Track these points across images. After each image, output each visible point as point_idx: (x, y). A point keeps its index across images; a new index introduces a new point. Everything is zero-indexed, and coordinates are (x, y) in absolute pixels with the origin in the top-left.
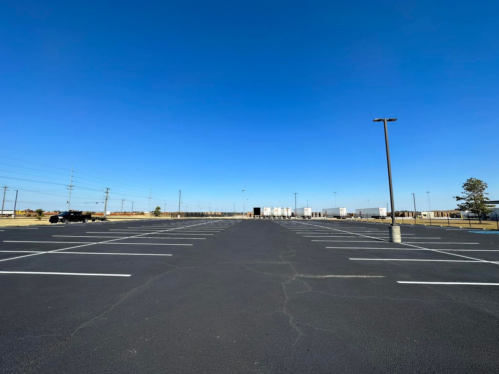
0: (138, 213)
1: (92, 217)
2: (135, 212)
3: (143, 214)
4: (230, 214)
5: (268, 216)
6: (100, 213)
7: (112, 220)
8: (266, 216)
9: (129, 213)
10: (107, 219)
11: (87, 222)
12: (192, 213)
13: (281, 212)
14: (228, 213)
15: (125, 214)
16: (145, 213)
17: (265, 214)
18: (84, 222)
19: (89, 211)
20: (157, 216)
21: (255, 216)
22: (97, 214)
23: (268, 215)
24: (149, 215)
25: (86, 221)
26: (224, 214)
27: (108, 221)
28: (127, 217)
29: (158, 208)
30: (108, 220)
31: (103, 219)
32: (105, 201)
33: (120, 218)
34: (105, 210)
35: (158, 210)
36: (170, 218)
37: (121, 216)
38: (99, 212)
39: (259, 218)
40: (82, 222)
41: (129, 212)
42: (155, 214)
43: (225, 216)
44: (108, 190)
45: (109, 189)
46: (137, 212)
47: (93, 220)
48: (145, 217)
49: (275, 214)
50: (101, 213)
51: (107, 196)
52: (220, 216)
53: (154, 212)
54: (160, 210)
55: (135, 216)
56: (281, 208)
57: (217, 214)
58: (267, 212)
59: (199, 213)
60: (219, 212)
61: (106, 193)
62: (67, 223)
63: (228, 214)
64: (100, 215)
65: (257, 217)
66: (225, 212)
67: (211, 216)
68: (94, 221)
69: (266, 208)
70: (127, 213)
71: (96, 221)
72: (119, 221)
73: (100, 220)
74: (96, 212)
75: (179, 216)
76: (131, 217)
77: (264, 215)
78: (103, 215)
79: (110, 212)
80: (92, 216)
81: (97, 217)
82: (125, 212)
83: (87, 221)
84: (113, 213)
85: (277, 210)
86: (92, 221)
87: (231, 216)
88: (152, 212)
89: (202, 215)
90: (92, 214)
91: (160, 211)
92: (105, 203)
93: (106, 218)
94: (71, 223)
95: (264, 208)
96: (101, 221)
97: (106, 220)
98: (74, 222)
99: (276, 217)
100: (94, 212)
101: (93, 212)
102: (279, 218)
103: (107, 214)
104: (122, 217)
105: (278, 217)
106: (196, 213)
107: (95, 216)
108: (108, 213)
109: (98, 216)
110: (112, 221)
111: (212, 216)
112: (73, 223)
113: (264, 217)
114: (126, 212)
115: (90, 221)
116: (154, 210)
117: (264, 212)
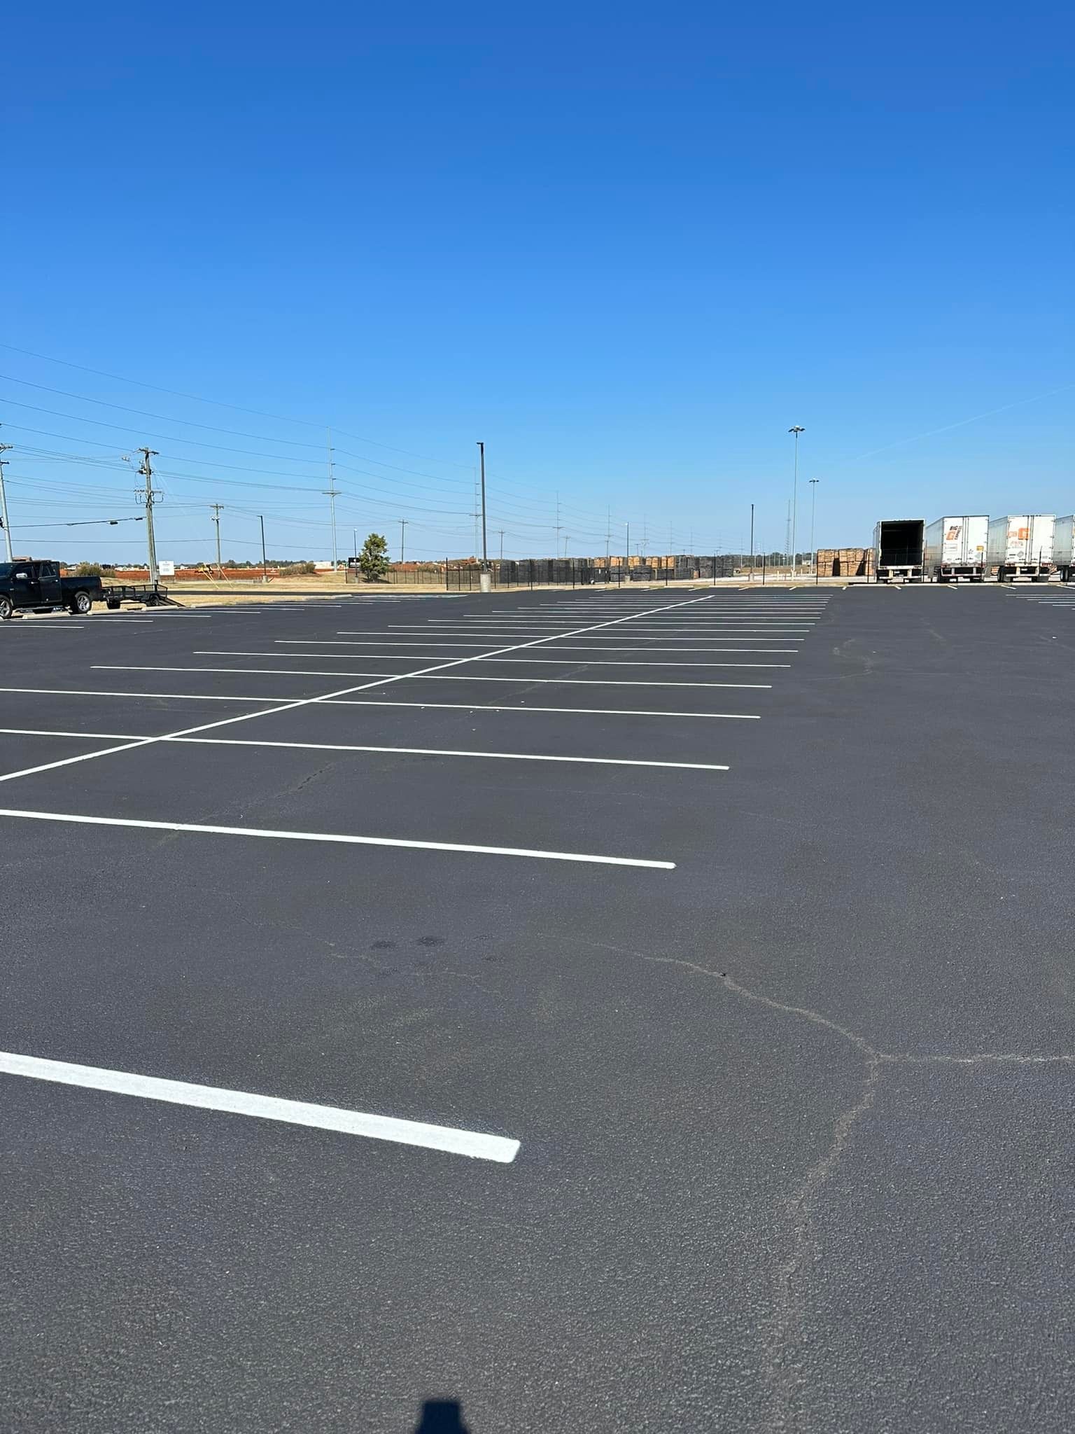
0: (288, 570)
1: (104, 586)
2: (275, 564)
3: (310, 570)
4: (720, 566)
5: (970, 570)
6: (133, 569)
7: (192, 602)
8: (958, 570)
9: (248, 568)
10: (168, 597)
11: (89, 613)
12: (531, 562)
13: (1050, 542)
14: (709, 559)
15: (233, 570)
16: (318, 566)
17: (952, 556)
18: (76, 610)
19: (92, 563)
20: (374, 579)
21: (889, 568)
22: (124, 576)
23: (973, 559)
24: (338, 575)
25: (85, 609)
26: (688, 566)
27: (176, 607)
28: (249, 586)
29: (374, 543)
30: (175, 603)
31: (154, 597)
32: (143, 512)
33: (219, 589)
34: (153, 555)
35: (375, 553)
36: (441, 588)
37: (221, 582)
38: (129, 566)
39: (911, 581)
40: (66, 614)
41: (248, 564)
42: (363, 569)
43: (696, 573)
44: (147, 457)
45: (155, 453)
46: (282, 564)
47: (114, 604)
48: (328, 587)
49: (1015, 554)
50: (137, 569)
51: (150, 487)
52: (667, 574)
53: (358, 560)
54: (385, 551)
55: (278, 581)
56: (1053, 518)
57: (655, 565)
58: (965, 542)
59: (567, 562)
60: (663, 556)
61: (142, 472)
62: (9, 617)
63: (710, 563)
64: (134, 576)
65: (896, 577)
66: (696, 555)
67: (628, 577)
68: (118, 607)
69: (957, 522)
70: (240, 566)
71: (123, 608)
72: (220, 604)
73: (141, 602)
74: (117, 566)
75: (485, 579)
76: (265, 585)
77: (945, 560)
78: (147, 577)
79: (172, 564)
80: (105, 582)
81: (124, 587)
82: (232, 565)
83: (88, 605)
84: (182, 568)
85: (1026, 534)
86: (110, 606)
87: (723, 576)
88: (351, 560)
89: (585, 571)
90: (103, 576)
91: (384, 556)
92: (145, 520)
93: (163, 593)
94: (26, 616)
95: (949, 523)
96: (144, 608)
97: (164, 599)
98: (37, 612)
99: (1018, 573)
100: (109, 566)
101: (105, 567)
102: (1035, 580)
103: (162, 573)
104: (227, 585)
105: (1031, 570)
106: (551, 562)
107: (116, 583)
108: (167, 568)
109: (129, 583)
110: (193, 606)
111: (636, 575)
112: (34, 615)
113: (943, 573)
114: (237, 562)
115: (100, 607)
116: (360, 552)
117: (948, 544)
